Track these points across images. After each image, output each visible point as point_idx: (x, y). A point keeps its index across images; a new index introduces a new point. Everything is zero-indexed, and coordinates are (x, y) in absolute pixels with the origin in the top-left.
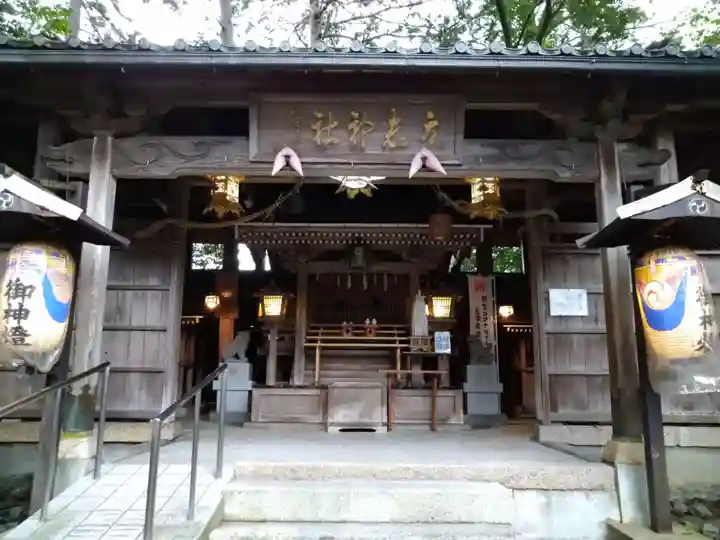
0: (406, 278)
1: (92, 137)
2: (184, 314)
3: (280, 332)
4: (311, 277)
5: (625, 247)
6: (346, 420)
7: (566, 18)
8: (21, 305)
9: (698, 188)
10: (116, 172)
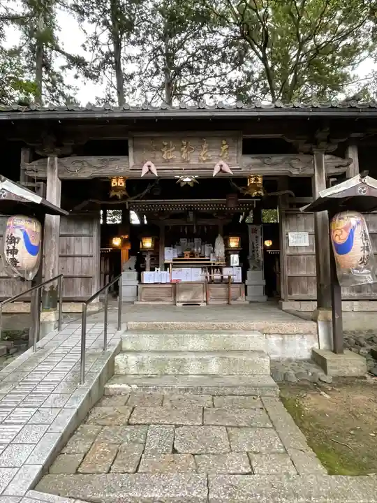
0: (216, 227)
1: (47, 157)
2: (101, 247)
3: (151, 256)
4: (167, 228)
5: (326, 211)
6: (186, 300)
7: (306, 81)
8: (14, 247)
9: (363, 180)
10: (61, 176)
